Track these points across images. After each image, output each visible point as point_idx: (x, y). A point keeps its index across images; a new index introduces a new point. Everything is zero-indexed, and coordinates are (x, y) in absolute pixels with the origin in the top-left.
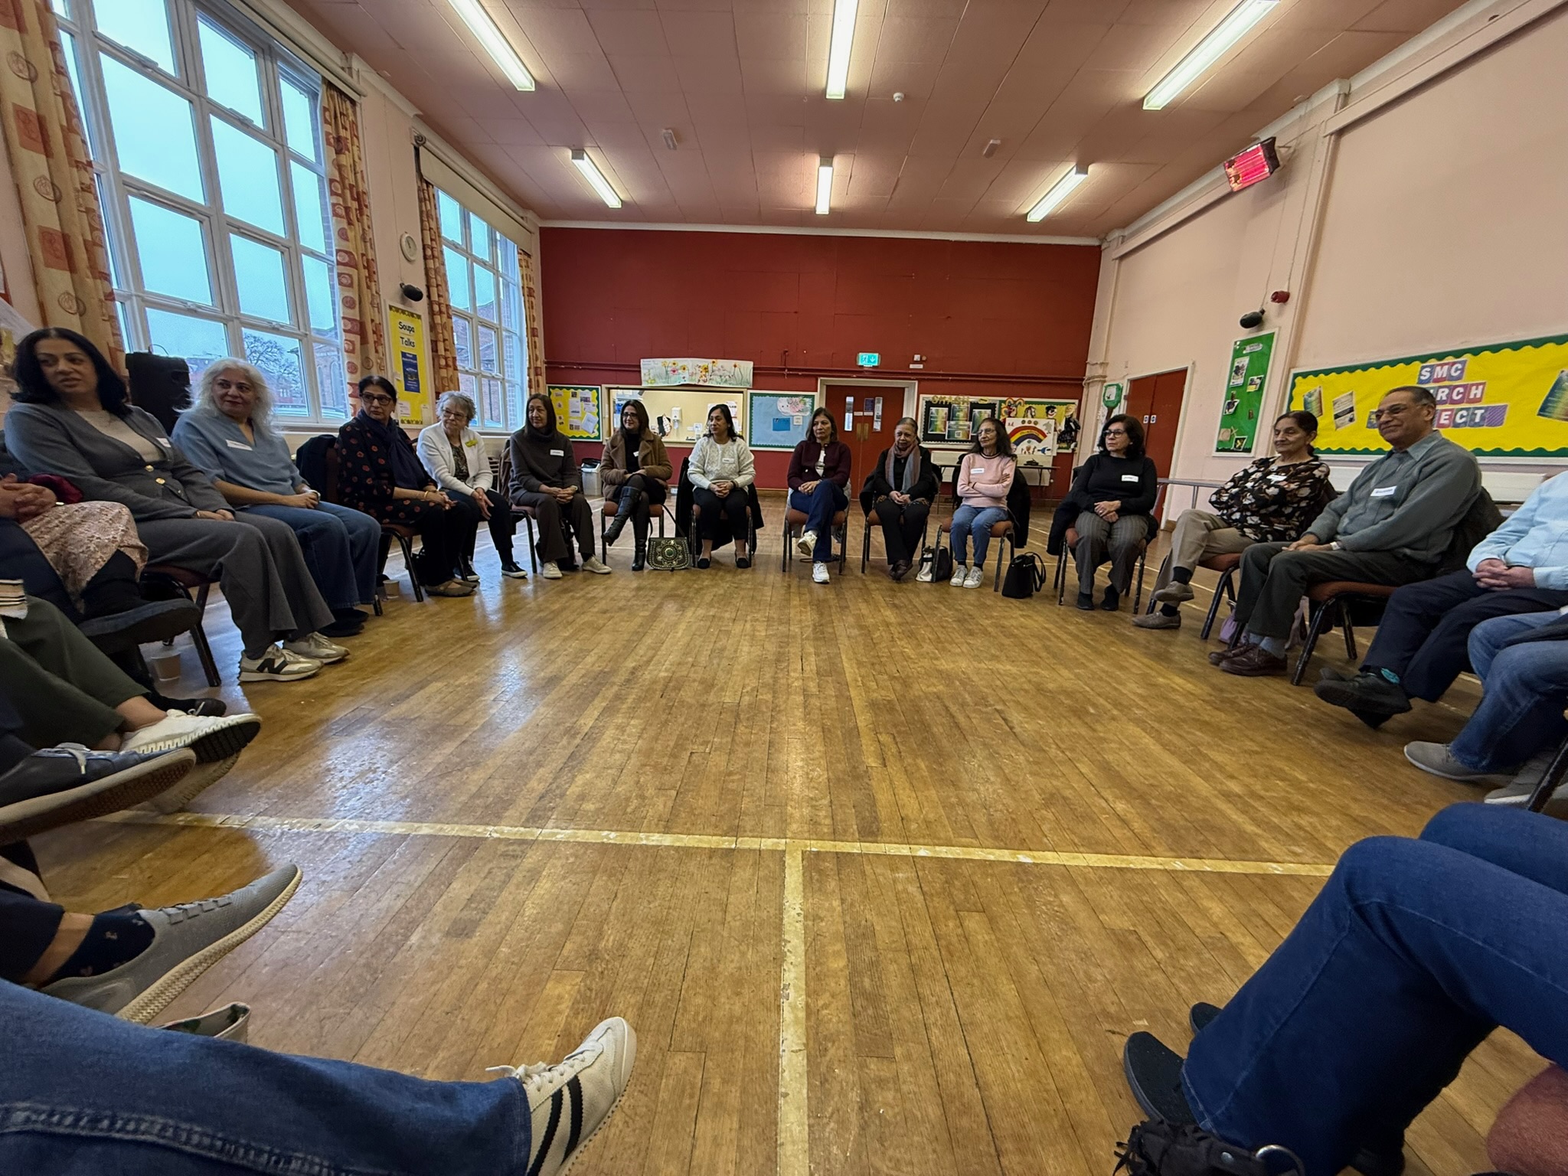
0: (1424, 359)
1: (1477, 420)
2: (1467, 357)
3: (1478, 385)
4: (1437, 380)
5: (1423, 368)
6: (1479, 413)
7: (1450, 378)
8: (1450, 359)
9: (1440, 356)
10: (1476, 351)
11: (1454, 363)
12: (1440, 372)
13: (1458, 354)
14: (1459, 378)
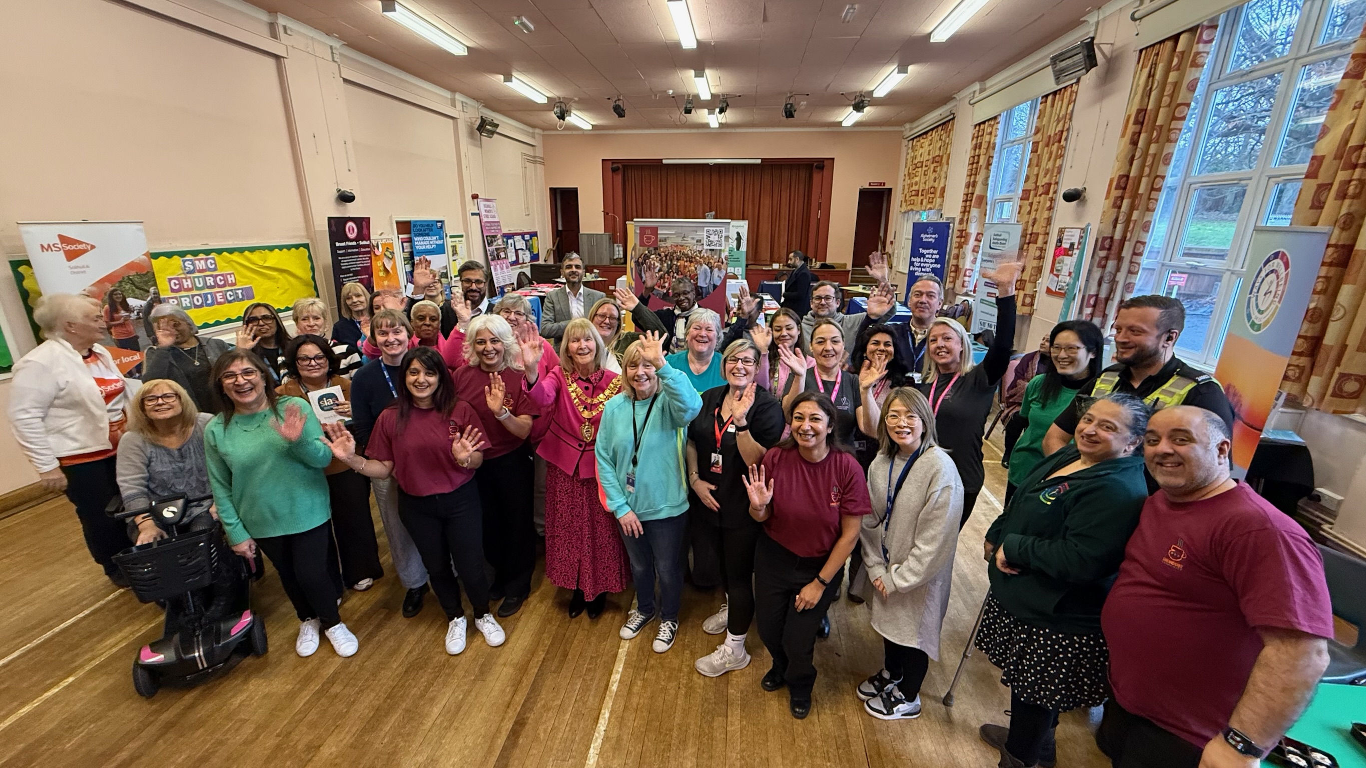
0: (182, 254)
1: (240, 297)
2: (213, 255)
3: (230, 274)
4: (200, 271)
5: (184, 261)
6: (239, 292)
7: (209, 269)
8: (202, 256)
9: (195, 253)
10: (219, 251)
11: (207, 260)
12: (201, 265)
13: (207, 252)
14: (215, 269)
